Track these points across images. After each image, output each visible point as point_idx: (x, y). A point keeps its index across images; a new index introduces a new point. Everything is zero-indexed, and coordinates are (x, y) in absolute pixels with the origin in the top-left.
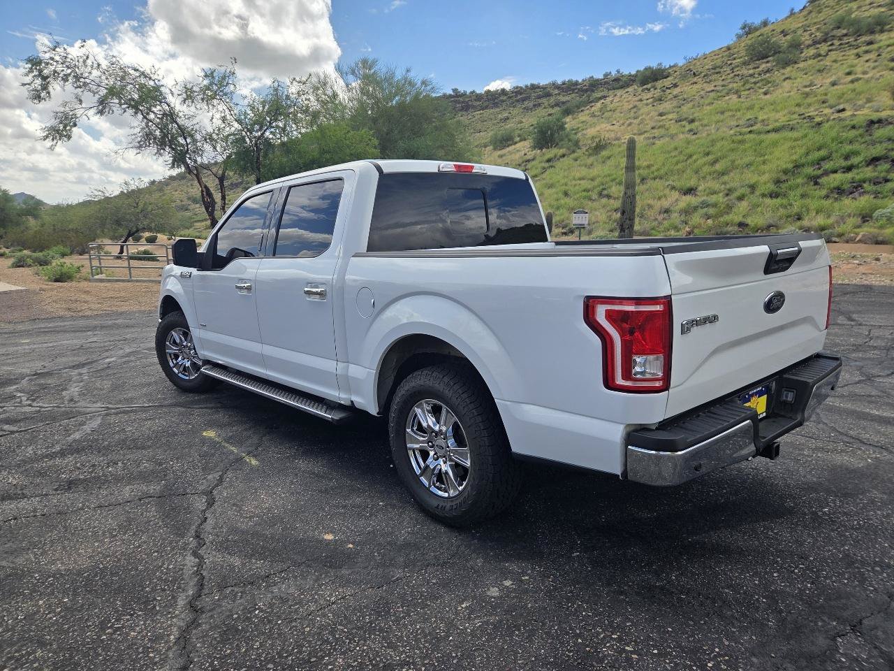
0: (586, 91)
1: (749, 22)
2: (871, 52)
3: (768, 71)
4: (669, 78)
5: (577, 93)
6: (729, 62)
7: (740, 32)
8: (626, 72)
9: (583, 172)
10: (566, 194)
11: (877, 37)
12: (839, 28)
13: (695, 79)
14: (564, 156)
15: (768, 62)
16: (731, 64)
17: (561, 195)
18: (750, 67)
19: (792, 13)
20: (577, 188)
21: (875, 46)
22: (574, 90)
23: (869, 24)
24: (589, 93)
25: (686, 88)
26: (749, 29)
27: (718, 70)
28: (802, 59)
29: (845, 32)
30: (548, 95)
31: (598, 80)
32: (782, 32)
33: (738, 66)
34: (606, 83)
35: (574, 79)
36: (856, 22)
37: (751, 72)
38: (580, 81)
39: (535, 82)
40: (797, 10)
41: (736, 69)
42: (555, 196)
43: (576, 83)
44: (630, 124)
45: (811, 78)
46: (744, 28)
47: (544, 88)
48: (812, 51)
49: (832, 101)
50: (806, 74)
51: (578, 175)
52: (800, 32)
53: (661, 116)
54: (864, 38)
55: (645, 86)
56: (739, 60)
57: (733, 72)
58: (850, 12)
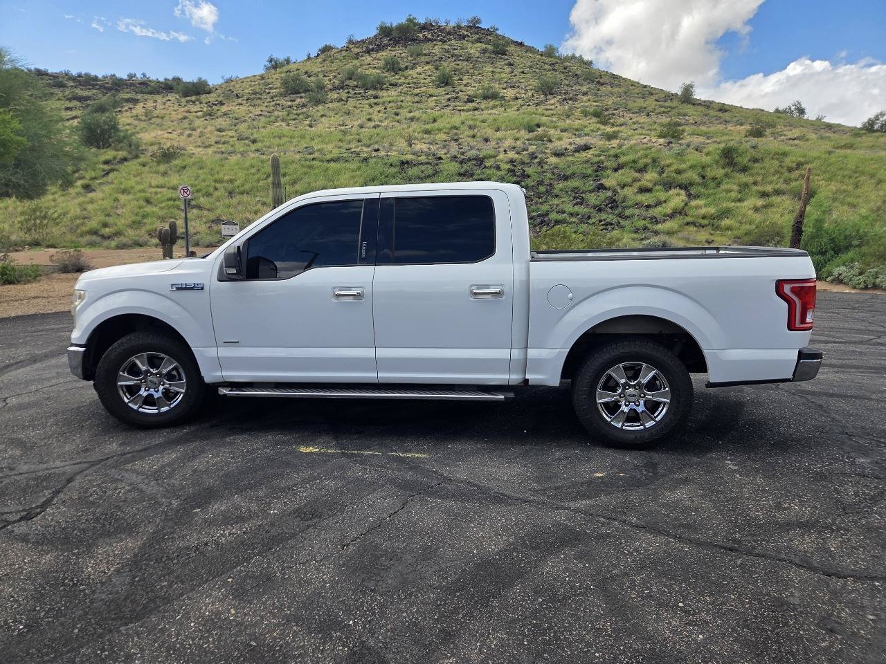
0: (110, 89)
1: (275, 56)
2: (379, 104)
3: (304, 106)
4: (211, 95)
5: (99, 89)
6: (267, 91)
7: (268, 64)
8: (153, 78)
9: (160, 180)
10: (148, 201)
11: (380, 93)
12: (351, 79)
13: (240, 101)
14: (125, 159)
15: (301, 97)
16: (269, 93)
17: (142, 203)
18: (287, 99)
19: (309, 58)
20: (159, 196)
21: (380, 100)
22: (93, 85)
23: (372, 82)
24: (113, 91)
25: (233, 108)
26: (276, 63)
27: (258, 96)
28: (329, 100)
29: (355, 83)
30: (61, 85)
31: (121, 80)
32: (306, 73)
33: (276, 96)
34: (132, 85)
35: (93, 73)
36: (362, 78)
37: (289, 103)
38: (100, 77)
39: (42, 68)
40: (312, 56)
41: (275, 99)
42: (135, 202)
43: (96, 78)
44: (190, 136)
45: (342, 118)
46: (270, 61)
47: (54, 77)
48: (334, 95)
49: (365, 141)
50: (336, 114)
51: (154, 183)
52: (321, 76)
53: (220, 131)
54: (371, 92)
55: (188, 98)
56: (275, 90)
57: (273, 101)
58: (356, 68)
